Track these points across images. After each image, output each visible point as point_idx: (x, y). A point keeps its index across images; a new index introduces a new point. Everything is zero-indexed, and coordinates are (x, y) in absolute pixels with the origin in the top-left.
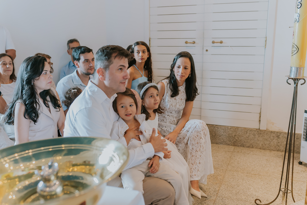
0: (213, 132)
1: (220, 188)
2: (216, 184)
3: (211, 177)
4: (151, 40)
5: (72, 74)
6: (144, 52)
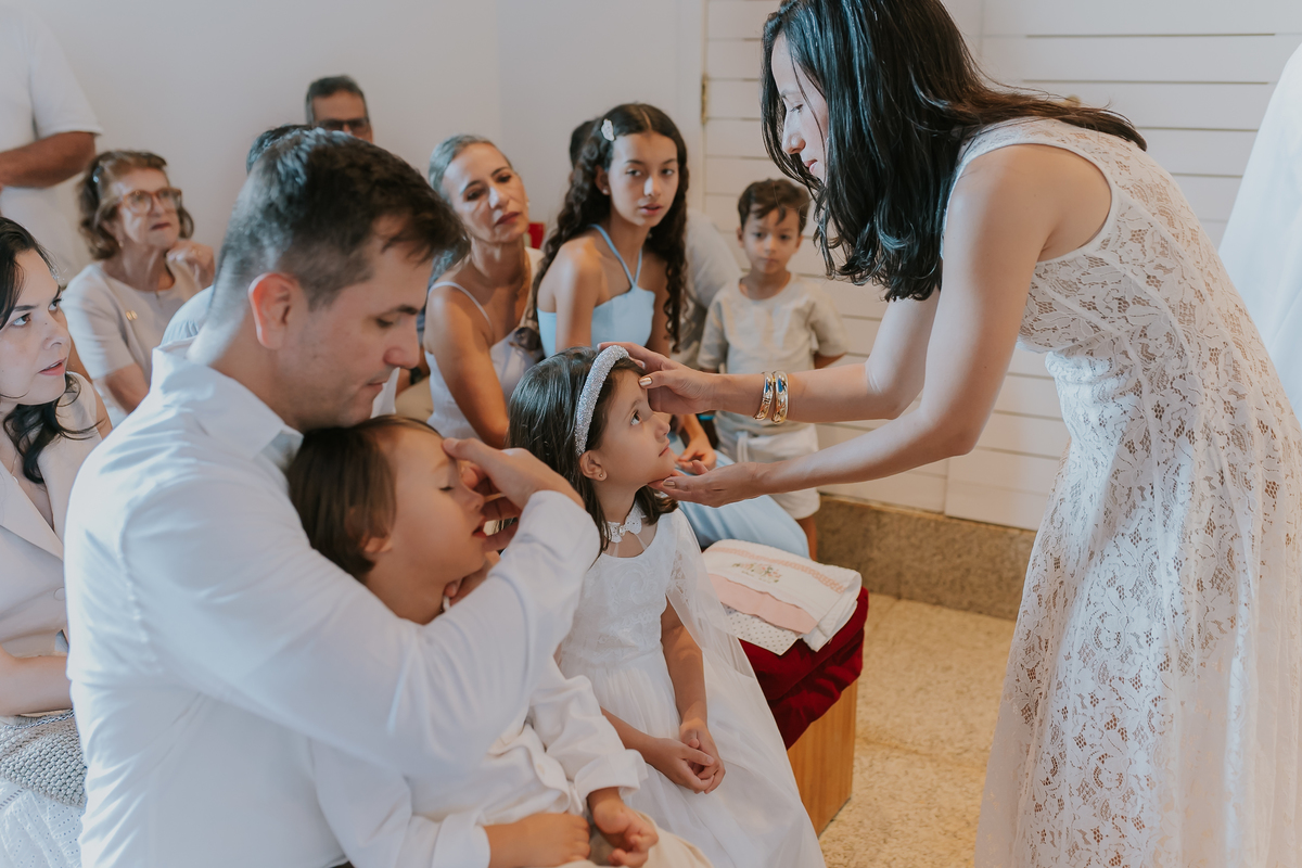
0: (1007, 564)
3: (963, 824)
4: (713, 88)
6: (664, 172)
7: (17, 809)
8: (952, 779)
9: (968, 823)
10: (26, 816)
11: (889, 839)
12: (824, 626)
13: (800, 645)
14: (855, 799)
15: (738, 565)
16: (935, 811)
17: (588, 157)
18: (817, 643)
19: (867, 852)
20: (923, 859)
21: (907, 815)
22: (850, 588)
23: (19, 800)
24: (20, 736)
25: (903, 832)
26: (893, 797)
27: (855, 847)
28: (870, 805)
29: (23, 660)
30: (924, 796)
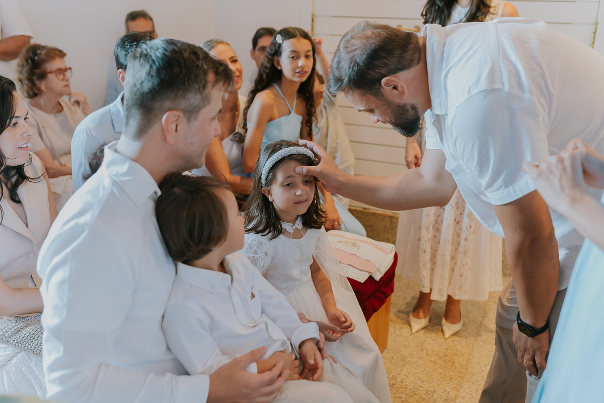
1: (458, 391)
2: (451, 378)
3: (438, 357)
4: (317, 20)
5: (111, 106)
6: (307, 57)
7: (18, 361)
8: (431, 337)
9: (440, 357)
10: (23, 364)
11: (405, 365)
12: (381, 269)
13: (371, 278)
14: (389, 347)
15: (340, 242)
16: (425, 352)
17: (270, 52)
18: (378, 277)
19: (397, 371)
20: (422, 373)
21: (413, 354)
22: (391, 252)
23: (19, 356)
24: (18, 326)
25: (411, 362)
26: (405, 346)
27: (391, 369)
28: (396, 350)
29: (17, 290)
30: (420, 345)
